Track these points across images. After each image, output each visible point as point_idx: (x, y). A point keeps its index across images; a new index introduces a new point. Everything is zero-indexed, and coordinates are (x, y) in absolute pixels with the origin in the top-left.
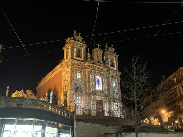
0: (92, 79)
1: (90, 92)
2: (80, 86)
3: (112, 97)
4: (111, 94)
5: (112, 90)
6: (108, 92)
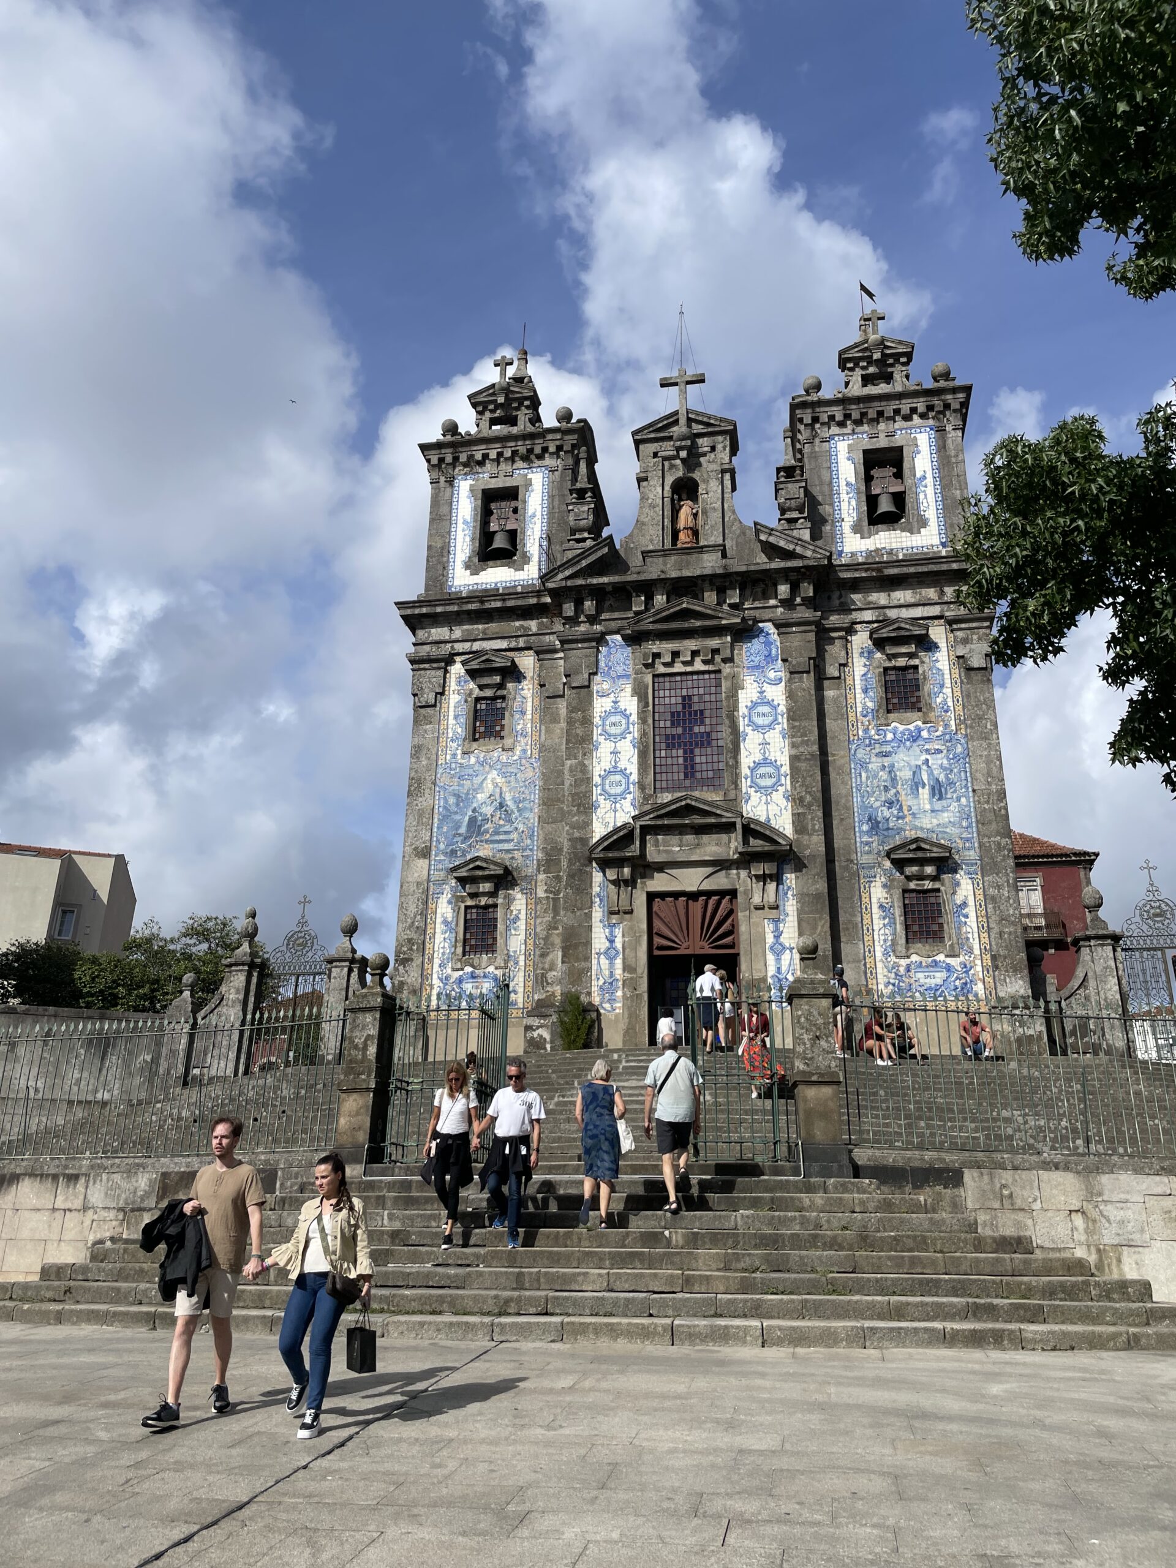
0: (616, 710)
1: (584, 841)
2: (501, 805)
3: (869, 833)
4: (864, 807)
5: (875, 764)
6: (801, 800)
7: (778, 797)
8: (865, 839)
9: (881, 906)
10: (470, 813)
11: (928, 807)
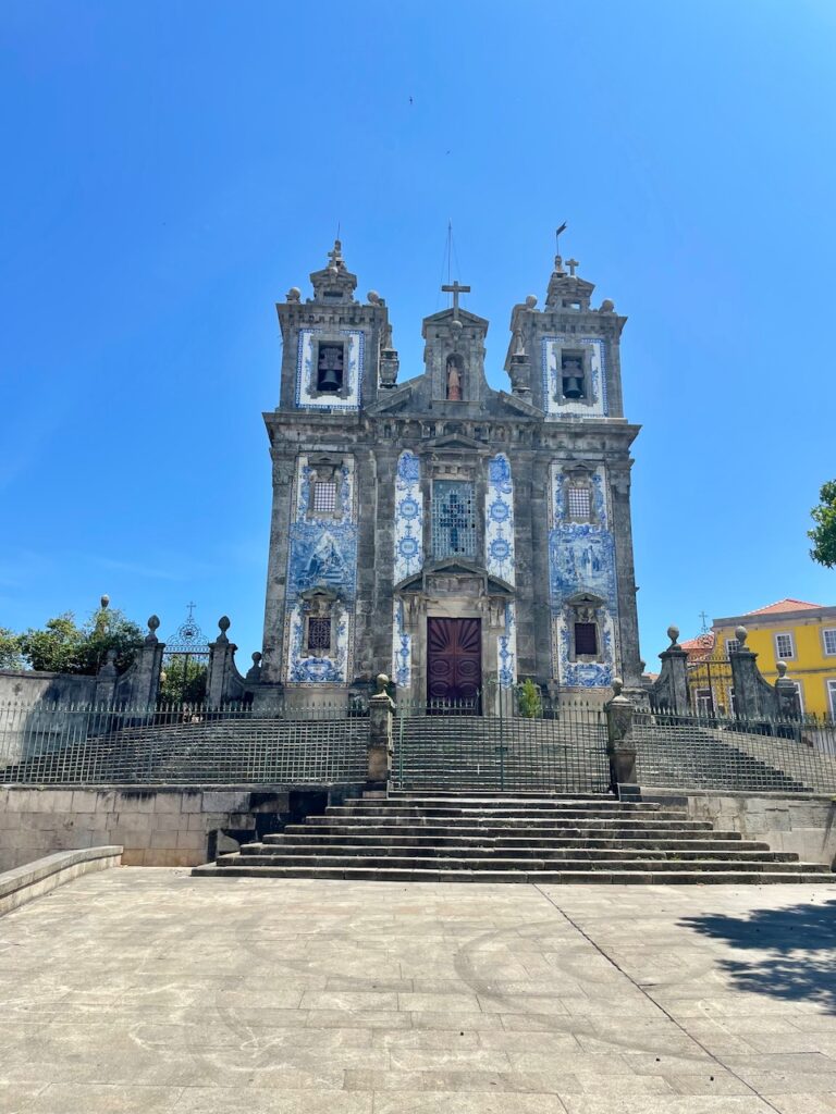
0: (409, 500)
2: (333, 554)
3: (557, 587)
4: (555, 572)
5: (562, 547)
6: (521, 565)
7: (507, 563)
8: (555, 591)
9: (562, 631)
10: (312, 557)
11: (591, 574)
